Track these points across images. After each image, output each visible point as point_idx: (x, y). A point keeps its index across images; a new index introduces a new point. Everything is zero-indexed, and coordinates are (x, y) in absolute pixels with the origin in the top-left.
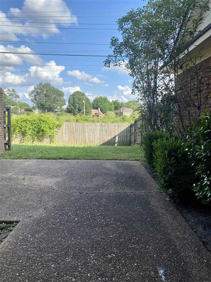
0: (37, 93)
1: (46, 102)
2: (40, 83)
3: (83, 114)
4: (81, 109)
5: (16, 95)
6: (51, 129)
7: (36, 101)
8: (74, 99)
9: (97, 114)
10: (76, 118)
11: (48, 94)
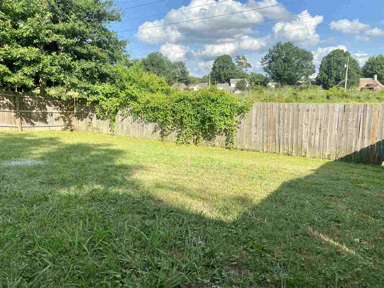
0: (273, 58)
1: (284, 70)
2: (278, 43)
3: (344, 87)
4: (341, 78)
5: (247, 63)
6: (227, 116)
7: (270, 69)
8: (329, 62)
9: (371, 85)
10: (327, 94)
11: (288, 58)
